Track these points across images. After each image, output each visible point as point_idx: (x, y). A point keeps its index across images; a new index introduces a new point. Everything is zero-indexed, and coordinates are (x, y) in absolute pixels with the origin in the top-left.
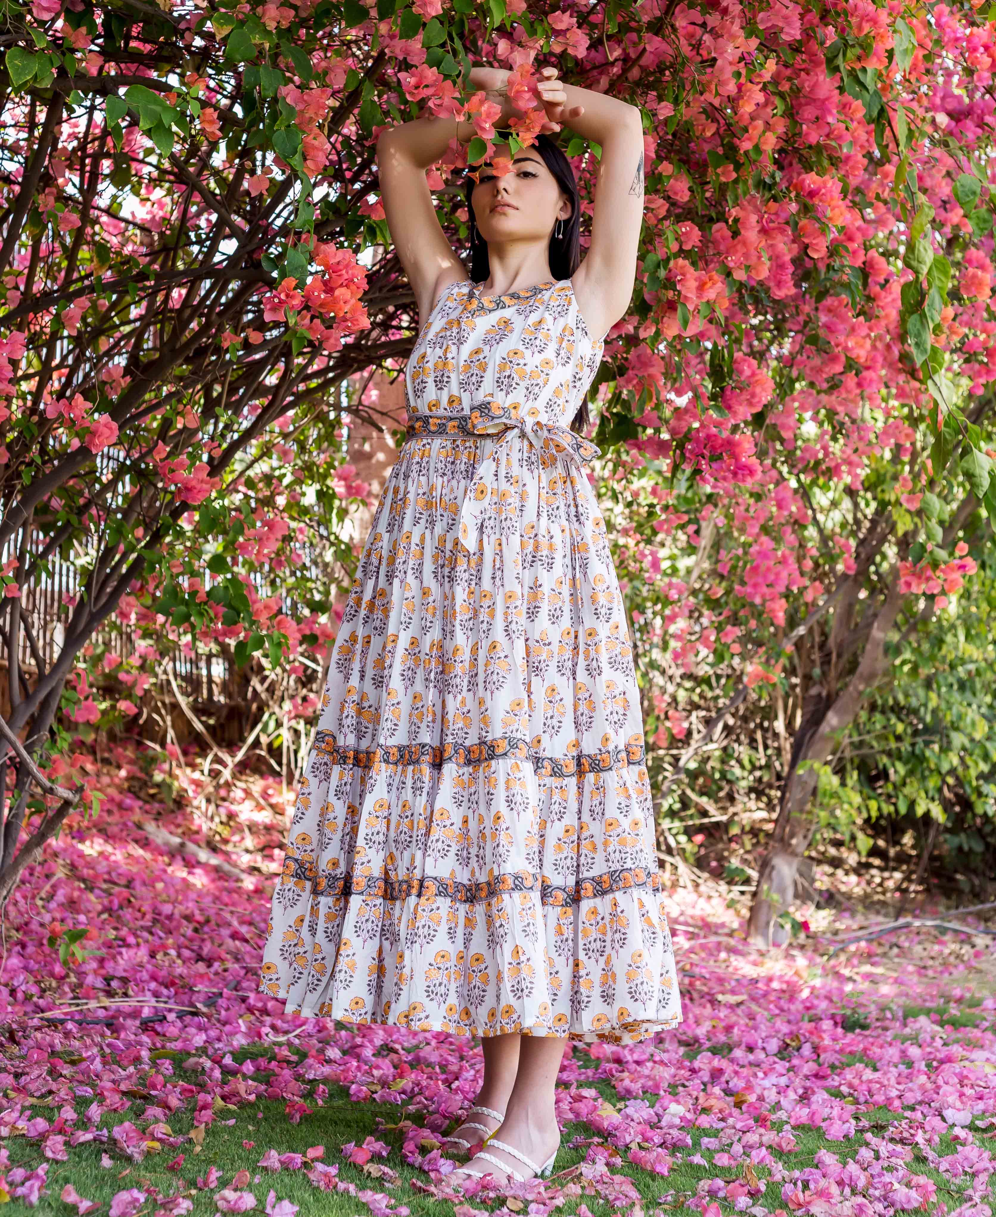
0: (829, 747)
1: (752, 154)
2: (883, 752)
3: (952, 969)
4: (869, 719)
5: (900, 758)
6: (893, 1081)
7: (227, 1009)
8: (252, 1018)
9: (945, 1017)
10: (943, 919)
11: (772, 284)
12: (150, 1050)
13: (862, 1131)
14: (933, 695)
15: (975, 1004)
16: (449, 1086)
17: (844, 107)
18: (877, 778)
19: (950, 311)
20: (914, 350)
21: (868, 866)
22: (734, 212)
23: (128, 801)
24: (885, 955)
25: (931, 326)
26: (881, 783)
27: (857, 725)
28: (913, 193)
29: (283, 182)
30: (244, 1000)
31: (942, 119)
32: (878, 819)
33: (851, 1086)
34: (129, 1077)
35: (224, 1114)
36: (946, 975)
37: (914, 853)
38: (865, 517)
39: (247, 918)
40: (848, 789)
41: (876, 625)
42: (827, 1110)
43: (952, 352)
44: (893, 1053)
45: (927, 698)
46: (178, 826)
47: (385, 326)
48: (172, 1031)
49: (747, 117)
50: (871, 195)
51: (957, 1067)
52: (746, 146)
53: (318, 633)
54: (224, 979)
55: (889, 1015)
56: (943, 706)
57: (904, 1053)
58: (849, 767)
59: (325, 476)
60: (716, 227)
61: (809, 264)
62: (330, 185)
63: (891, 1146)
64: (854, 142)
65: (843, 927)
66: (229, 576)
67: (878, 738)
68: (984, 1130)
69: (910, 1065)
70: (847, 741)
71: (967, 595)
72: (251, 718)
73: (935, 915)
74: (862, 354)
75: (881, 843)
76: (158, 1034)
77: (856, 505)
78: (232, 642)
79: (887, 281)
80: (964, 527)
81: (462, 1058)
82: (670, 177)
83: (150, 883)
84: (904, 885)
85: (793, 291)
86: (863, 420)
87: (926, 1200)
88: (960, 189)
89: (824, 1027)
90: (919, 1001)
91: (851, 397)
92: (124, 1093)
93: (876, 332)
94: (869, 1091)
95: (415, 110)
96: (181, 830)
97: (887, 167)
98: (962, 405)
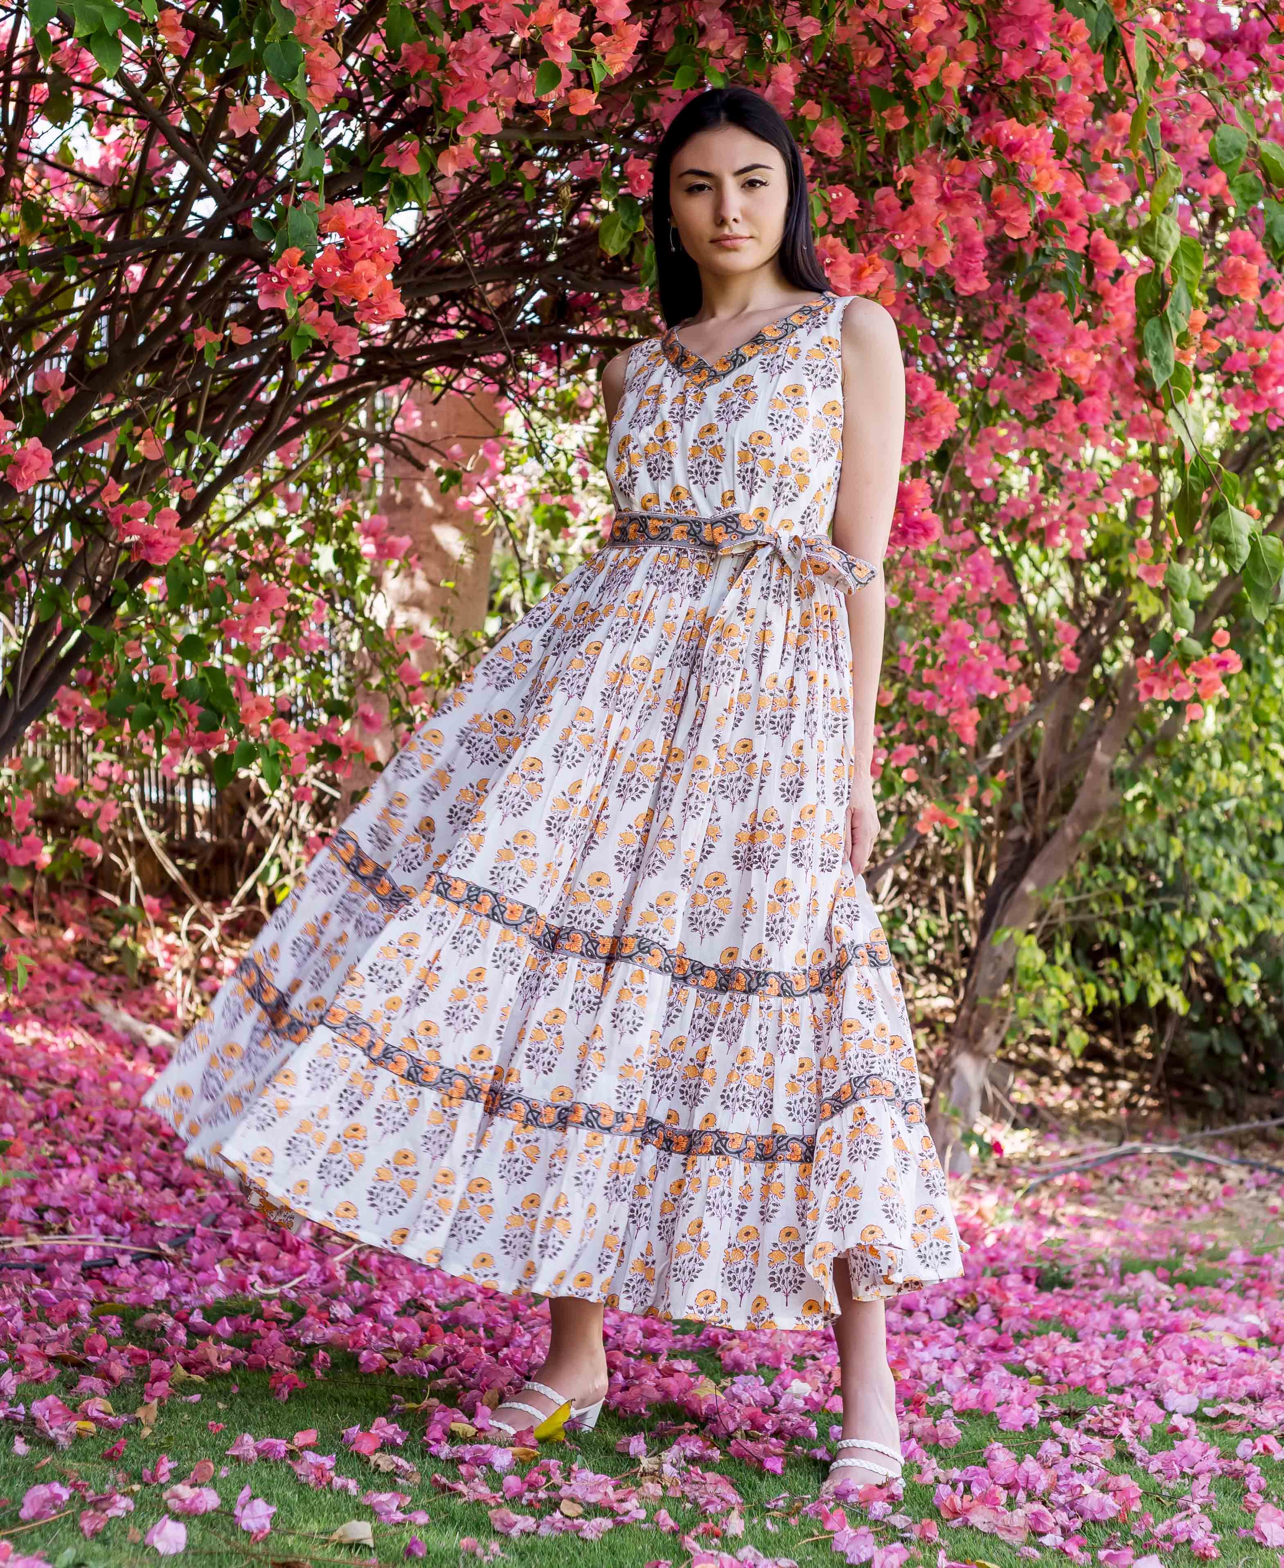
0: (1032, 912)
1: (930, 93)
2: (1106, 918)
3: (1192, 1211)
4: (1089, 873)
5: (1128, 927)
6: (1097, 1355)
7: (201, 1251)
8: (235, 1263)
9: (1176, 1273)
10: (1183, 1144)
11: (956, 274)
12: (92, 1303)
13: (1049, 1419)
14: (1177, 841)
15: (1219, 1256)
16: (495, 1355)
17: (1061, 28)
18: (1100, 954)
19: (1202, 318)
20: (1152, 366)
21: (1087, 1072)
22: (904, 172)
23: (75, 973)
24: (1101, 1191)
25: (1175, 335)
26: (1106, 961)
27: (1072, 880)
28: (1154, 151)
29: (281, 119)
30: (224, 1239)
31: (1197, 48)
32: (1099, 1008)
33: (1039, 1361)
34: (61, 1338)
35: (187, 1387)
36: (1184, 1219)
38: (1090, 597)
40: (1058, 969)
41: (1099, 745)
42: (1005, 1392)
43: (1212, 370)
44: (1100, 1319)
45: (1168, 846)
46: (143, 1007)
47: (428, 323)
48: (125, 1279)
49: (924, 39)
50: (1098, 152)
51: (1185, 1338)
52: (922, 80)
53: (341, 744)
54: (199, 1212)
55: (1100, 1270)
56: (1190, 856)
57: (1116, 1320)
58: (1058, 938)
59: (344, 532)
60: (880, 192)
61: (1009, 248)
62: (347, 123)
63: (1085, 1439)
64: (1073, 78)
65: (1047, 1153)
67: (1100, 899)
68: (1214, 1420)
69: (1123, 1334)
70: (1057, 903)
71: (1225, 708)
72: (245, 863)
73: (1172, 1138)
74: (1083, 374)
75: (1105, 1042)
76: (105, 1283)
77: (1078, 580)
78: (214, 755)
79: (1118, 273)
80: (1224, 612)
81: (516, 1318)
82: (816, 122)
83: (102, 1082)
84: (1133, 1099)
85: (985, 285)
87: (1126, 1509)
88: (1220, 145)
89: (1010, 1283)
90: (1143, 1253)
91: (1068, 432)
92: (52, 1359)
93: (1103, 343)
94: (1064, 1368)
95: (467, 21)
96: (146, 1013)
97: (1122, 115)
98: (1224, 446)
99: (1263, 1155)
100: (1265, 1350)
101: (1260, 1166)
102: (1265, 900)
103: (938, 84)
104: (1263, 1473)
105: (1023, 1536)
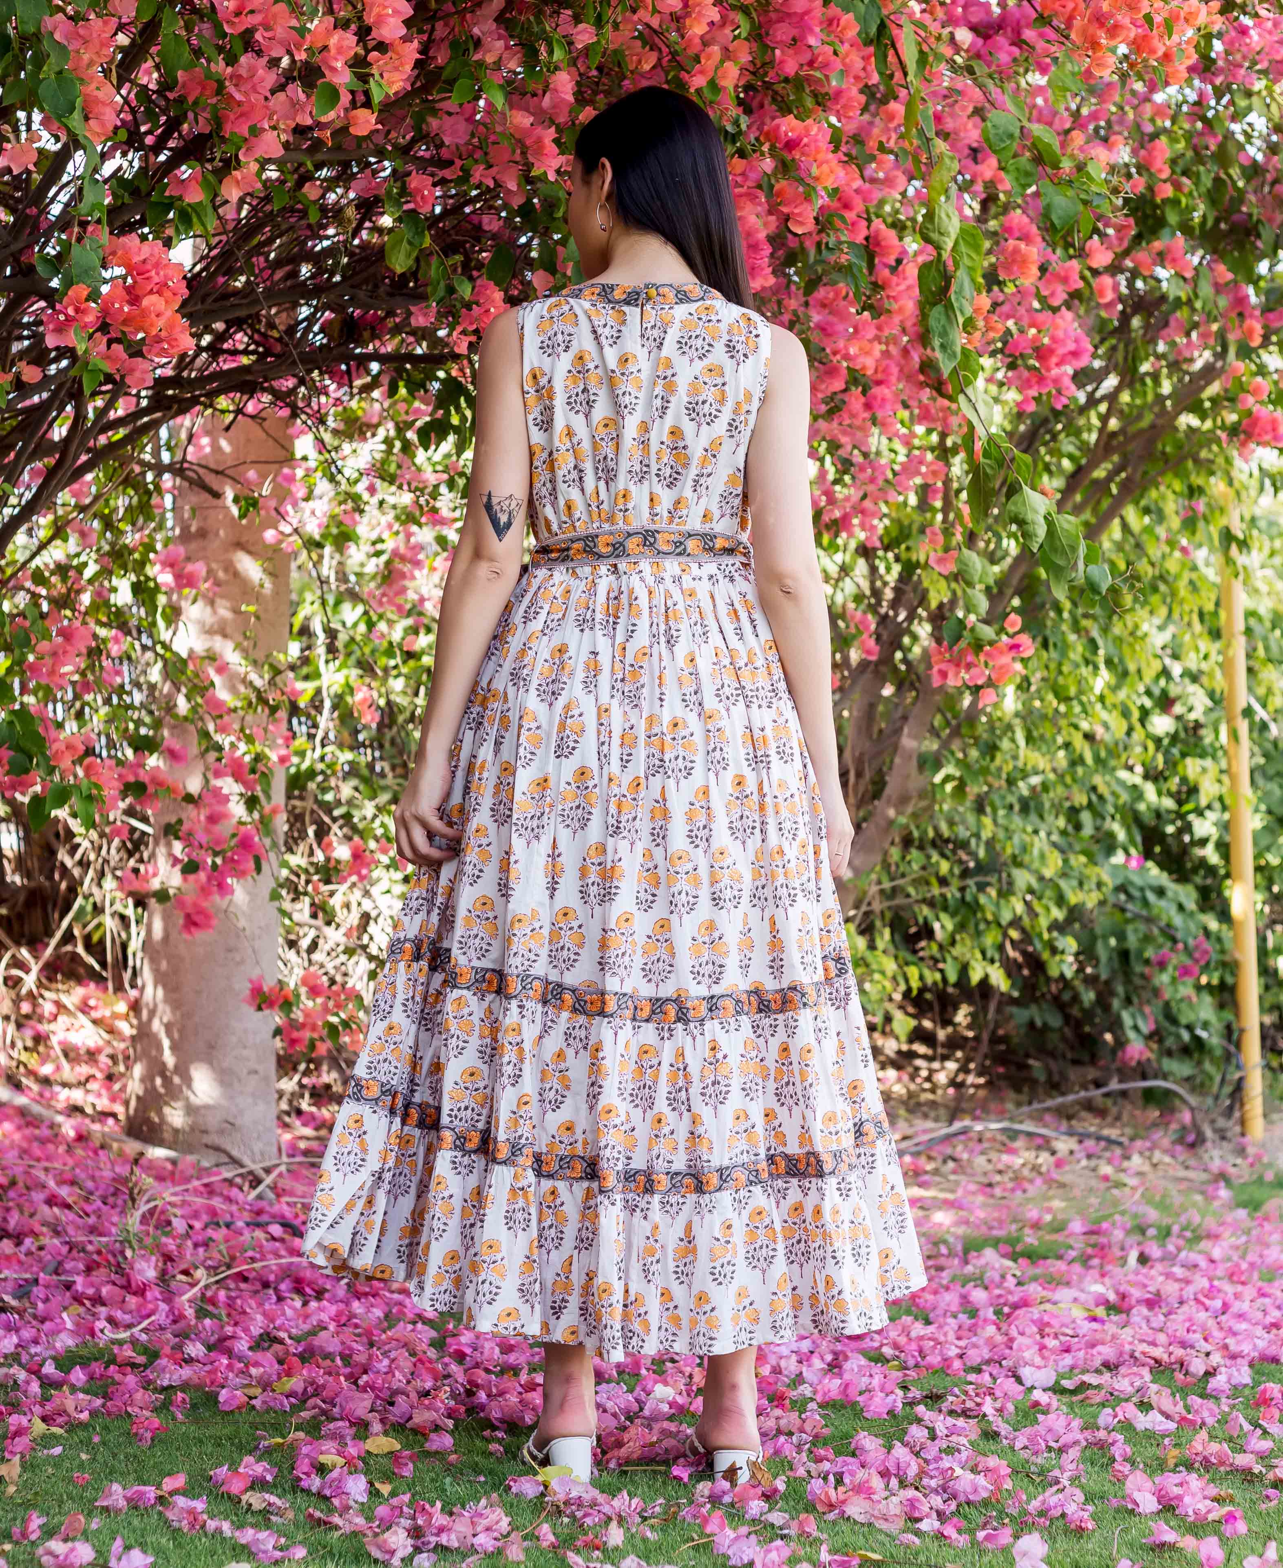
0: (852, 899)
1: (707, 93)
2: (924, 901)
3: (1026, 1185)
4: (903, 858)
5: (945, 909)
6: (951, 1336)
7: (46, 1300)
8: (81, 1310)
9: (1019, 1248)
10: (1011, 1119)
13: (911, 1404)
14: (987, 821)
15: (1059, 1227)
16: (355, 1383)
17: (831, 23)
18: (917, 937)
19: (985, 301)
20: (938, 354)
21: (911, 1055)
24: (936, 1172)
25: (961, 320)
26: (923, 944)
27: (887, 867)
28: (928, 140)
29: (57, 154)
30: (68, 1286)
31: (964, 36)
32: (921, 991)
33: (896, 1346)
35: (47, 1441)
36: (1019, 1193)
37: (971, 1034)
38: (885, 584)
39: (68, 1176)
40: (879, 953)
41: (906, 730)
42: (865, 1380)
43: (993, 354)
44: (950, 1299)
45: (979, 826)
47: (214, 350)
49: (697, 41)
50: (873, 144)
51: (1035, 1312)
52: (698, 81)
53: (146, 780)
54: (40, 1260)
55: (944, 1250)
56: (1001, 835)
57: (965, 1300)
58: (878, 923)
59: (141, 564)
61: (793, 243)
62: (124, 154)
63: (950, 1421)
64: (846, 72)
66: (17, 707)
67: (916, 882)
68: (1073, 1392)
69: (974, 1313)
70: (874, 889)
71: (1024, 685)
72: (60, 901)
73: (1001, 1115)
74: (868, 364)
75: (927, 1024)
77: (873, 569)
78: (24, 799)
79: (899, 261)
80: (1019, 592)
81: (371, 1344)
84: (960, 1079)
85: (771, 281)
86: (878, 453)
87: (999, 1488)
88: (992, 131)
90: (984, 1229)
91: (858, 422)
93: (887, 332)
94: (920, 1351)
95: (238, 46)
97: (893, 106)
98: (1009, 428)
99: (1090, 1123)
100: (1115, 1318)
101: (1089, 1136)
102: (1076, 874)
103: (713, 85)
104: (1127, 1441)
105: (901, 1523)
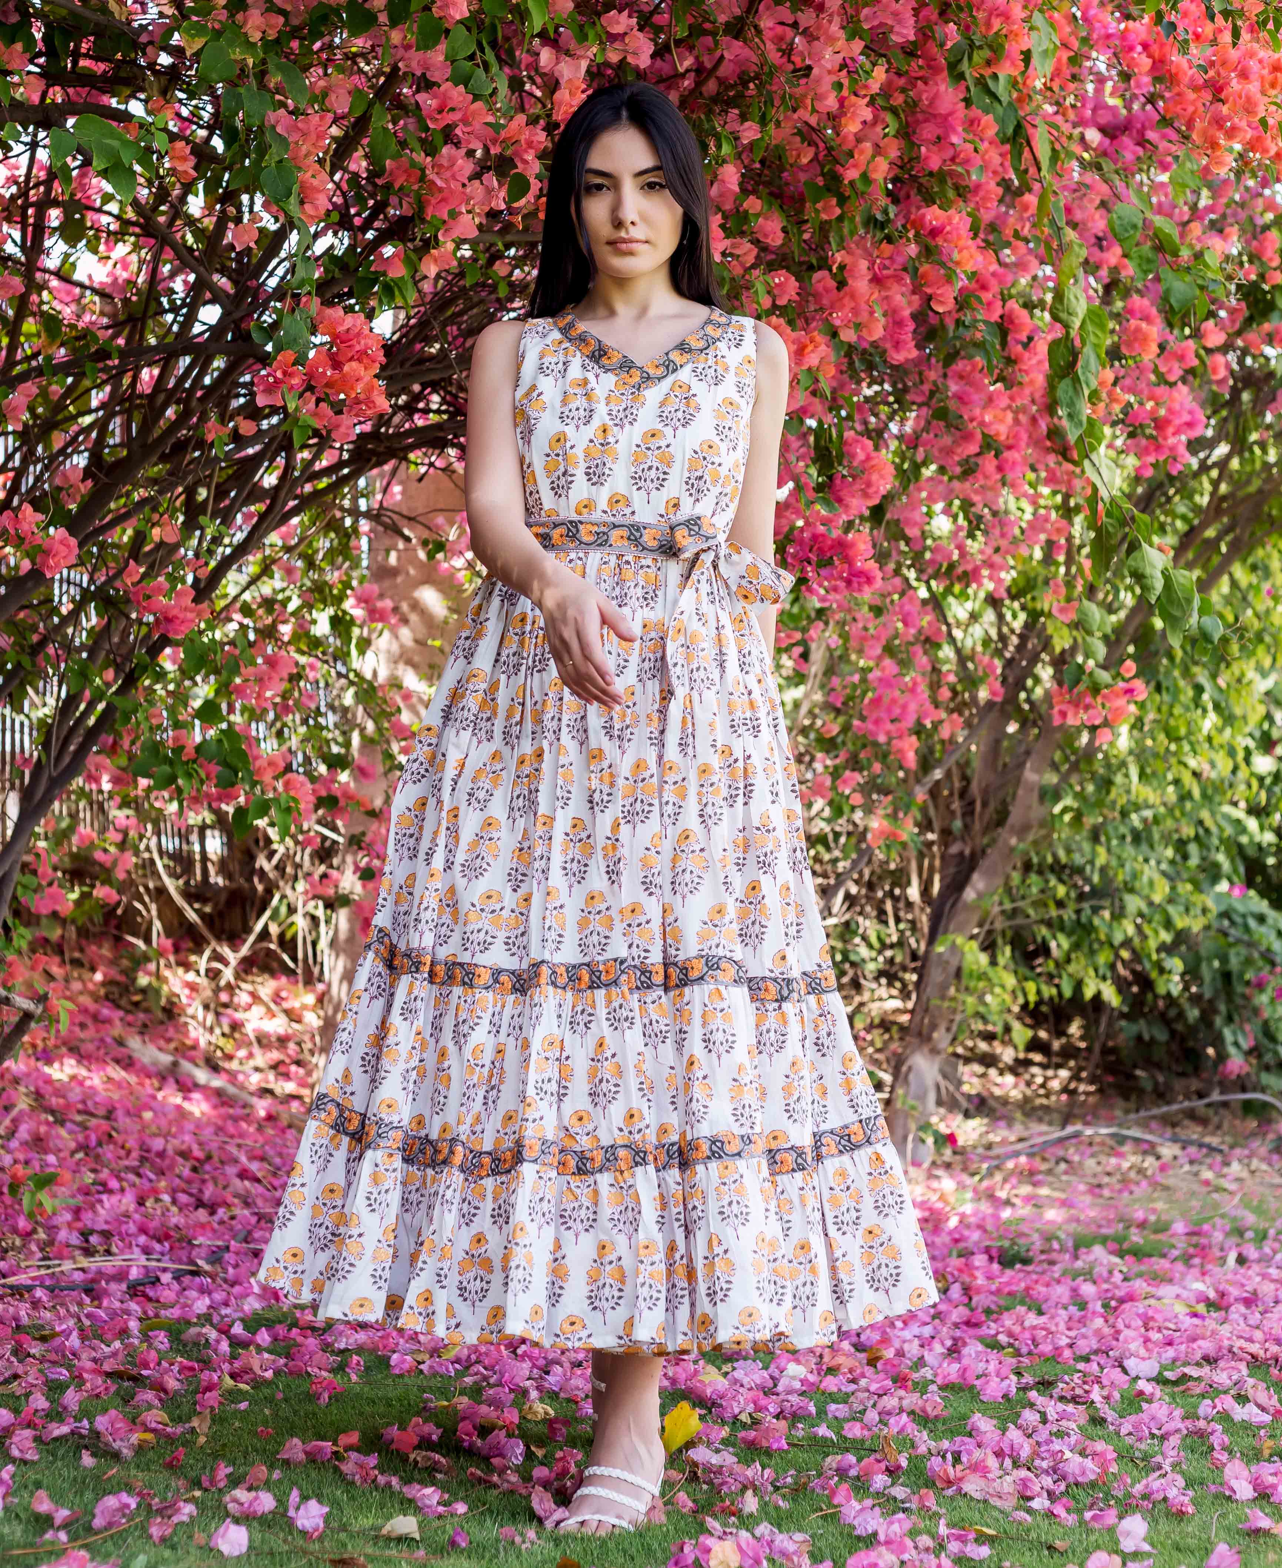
0: (975, 918)
1: (860, 185)
2: (1042, 921)
3: (1133, 1188)
4: (1024, 882)
5: (1062, 929)
6: (1062, 1327)
7: (236, 1266)
9: (1125, 1246)
10: (1120, 1125)
11: (888, 346)
12: (140, 1320)
13: (1025, 1389)
14: (1101, 850)
15: (1162, 1228)
16: (514, 1352)
17: (972, 123)
18: (1035, 954)
19: (1109, 375)
20: (1065, 423)
21: (1028, 1063)
22: (839, 257)
23: (105, 1012)
24: (1050, 1172)
25: (1087, 392)
26: (1040, 960)
27: (1008, 890)
28: (1060, 229)
29: (276, 233)
31: (1093, 136)
32: (1038, 1003)
33: (1010, 1334)
34: (114, 1354)
35: (233, 1396)
36: (1126, 1194)
37: (1083, 1045)
38: (1012, 631)
39: (259, 1153)
40: (999, 969)
41: (1028, 765)
42: (982, 1365)
43: (1114, 424)
44: (1061, 1292)
45: (1094, 854)
46: (169, 1040)
47: (410, 409)
48: (168, 1295)
49: (851, 138)
50: (1008, 232)
51: (1141, 1307)
52: (851, 174)
53: (339, 794)
54: (231, 1229)
55: (1056, 1246)
56: (1114, 863)
57: (1075, 1292)
58: (1000, 941)
59: (339, 600)
60: (817, 275)
61: (933, 320)
62: (335, 234)
63: (1061, 1406)
64: (984, 168)
65: (998, 1139)
66: (224, 726)
67: (1035, 904)
68: (1175, 1383)
69: (1083, 1305)
70: (996, 909)
71: (1138, 724)
72: (258, 903)
73: (1110, 1121)
74: (1002, 429)
75: (1043, 1034)
76: (150, 1299)
77: (1001, 617)
78: (229, 809)
79: (1030, 339)
80: (1135, 641)
82: (758, 215)
83: (135, 1113)
84: (1073, 1086)
85: (915, 353)
86: (1006, 512)
87: (1105, 1471)
88: (1118, 222)
89: (977, 1263)
90: (1093, 1228)
91: (990, 483)
92: (108, 1375)
93: (1019, 403)
94: (1033, 1340)
95: (439, 139)
96: (172, 1045)
97: (1028, 197)
98: (1127, 490)
99: (1194, 1132)
100: (1214, 1315)
101: (1191, 1143)
102: (1182, 900)
103: (865, 177)
104: (1225, 1431)
105: (1014, 1501)
